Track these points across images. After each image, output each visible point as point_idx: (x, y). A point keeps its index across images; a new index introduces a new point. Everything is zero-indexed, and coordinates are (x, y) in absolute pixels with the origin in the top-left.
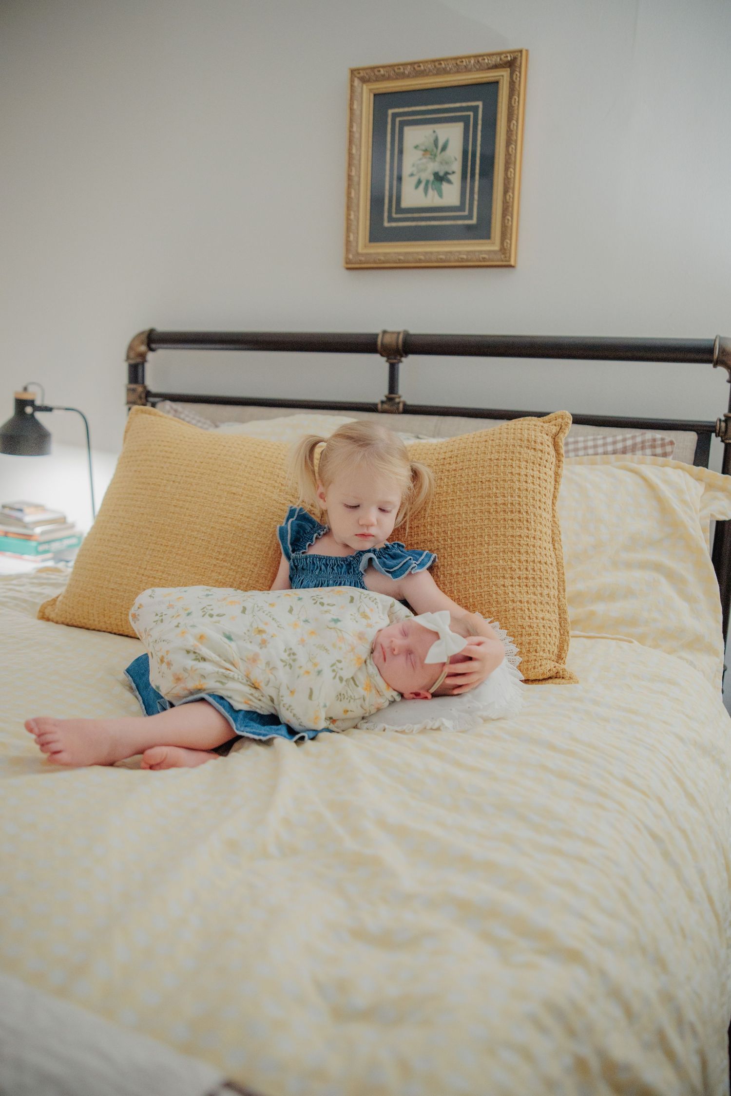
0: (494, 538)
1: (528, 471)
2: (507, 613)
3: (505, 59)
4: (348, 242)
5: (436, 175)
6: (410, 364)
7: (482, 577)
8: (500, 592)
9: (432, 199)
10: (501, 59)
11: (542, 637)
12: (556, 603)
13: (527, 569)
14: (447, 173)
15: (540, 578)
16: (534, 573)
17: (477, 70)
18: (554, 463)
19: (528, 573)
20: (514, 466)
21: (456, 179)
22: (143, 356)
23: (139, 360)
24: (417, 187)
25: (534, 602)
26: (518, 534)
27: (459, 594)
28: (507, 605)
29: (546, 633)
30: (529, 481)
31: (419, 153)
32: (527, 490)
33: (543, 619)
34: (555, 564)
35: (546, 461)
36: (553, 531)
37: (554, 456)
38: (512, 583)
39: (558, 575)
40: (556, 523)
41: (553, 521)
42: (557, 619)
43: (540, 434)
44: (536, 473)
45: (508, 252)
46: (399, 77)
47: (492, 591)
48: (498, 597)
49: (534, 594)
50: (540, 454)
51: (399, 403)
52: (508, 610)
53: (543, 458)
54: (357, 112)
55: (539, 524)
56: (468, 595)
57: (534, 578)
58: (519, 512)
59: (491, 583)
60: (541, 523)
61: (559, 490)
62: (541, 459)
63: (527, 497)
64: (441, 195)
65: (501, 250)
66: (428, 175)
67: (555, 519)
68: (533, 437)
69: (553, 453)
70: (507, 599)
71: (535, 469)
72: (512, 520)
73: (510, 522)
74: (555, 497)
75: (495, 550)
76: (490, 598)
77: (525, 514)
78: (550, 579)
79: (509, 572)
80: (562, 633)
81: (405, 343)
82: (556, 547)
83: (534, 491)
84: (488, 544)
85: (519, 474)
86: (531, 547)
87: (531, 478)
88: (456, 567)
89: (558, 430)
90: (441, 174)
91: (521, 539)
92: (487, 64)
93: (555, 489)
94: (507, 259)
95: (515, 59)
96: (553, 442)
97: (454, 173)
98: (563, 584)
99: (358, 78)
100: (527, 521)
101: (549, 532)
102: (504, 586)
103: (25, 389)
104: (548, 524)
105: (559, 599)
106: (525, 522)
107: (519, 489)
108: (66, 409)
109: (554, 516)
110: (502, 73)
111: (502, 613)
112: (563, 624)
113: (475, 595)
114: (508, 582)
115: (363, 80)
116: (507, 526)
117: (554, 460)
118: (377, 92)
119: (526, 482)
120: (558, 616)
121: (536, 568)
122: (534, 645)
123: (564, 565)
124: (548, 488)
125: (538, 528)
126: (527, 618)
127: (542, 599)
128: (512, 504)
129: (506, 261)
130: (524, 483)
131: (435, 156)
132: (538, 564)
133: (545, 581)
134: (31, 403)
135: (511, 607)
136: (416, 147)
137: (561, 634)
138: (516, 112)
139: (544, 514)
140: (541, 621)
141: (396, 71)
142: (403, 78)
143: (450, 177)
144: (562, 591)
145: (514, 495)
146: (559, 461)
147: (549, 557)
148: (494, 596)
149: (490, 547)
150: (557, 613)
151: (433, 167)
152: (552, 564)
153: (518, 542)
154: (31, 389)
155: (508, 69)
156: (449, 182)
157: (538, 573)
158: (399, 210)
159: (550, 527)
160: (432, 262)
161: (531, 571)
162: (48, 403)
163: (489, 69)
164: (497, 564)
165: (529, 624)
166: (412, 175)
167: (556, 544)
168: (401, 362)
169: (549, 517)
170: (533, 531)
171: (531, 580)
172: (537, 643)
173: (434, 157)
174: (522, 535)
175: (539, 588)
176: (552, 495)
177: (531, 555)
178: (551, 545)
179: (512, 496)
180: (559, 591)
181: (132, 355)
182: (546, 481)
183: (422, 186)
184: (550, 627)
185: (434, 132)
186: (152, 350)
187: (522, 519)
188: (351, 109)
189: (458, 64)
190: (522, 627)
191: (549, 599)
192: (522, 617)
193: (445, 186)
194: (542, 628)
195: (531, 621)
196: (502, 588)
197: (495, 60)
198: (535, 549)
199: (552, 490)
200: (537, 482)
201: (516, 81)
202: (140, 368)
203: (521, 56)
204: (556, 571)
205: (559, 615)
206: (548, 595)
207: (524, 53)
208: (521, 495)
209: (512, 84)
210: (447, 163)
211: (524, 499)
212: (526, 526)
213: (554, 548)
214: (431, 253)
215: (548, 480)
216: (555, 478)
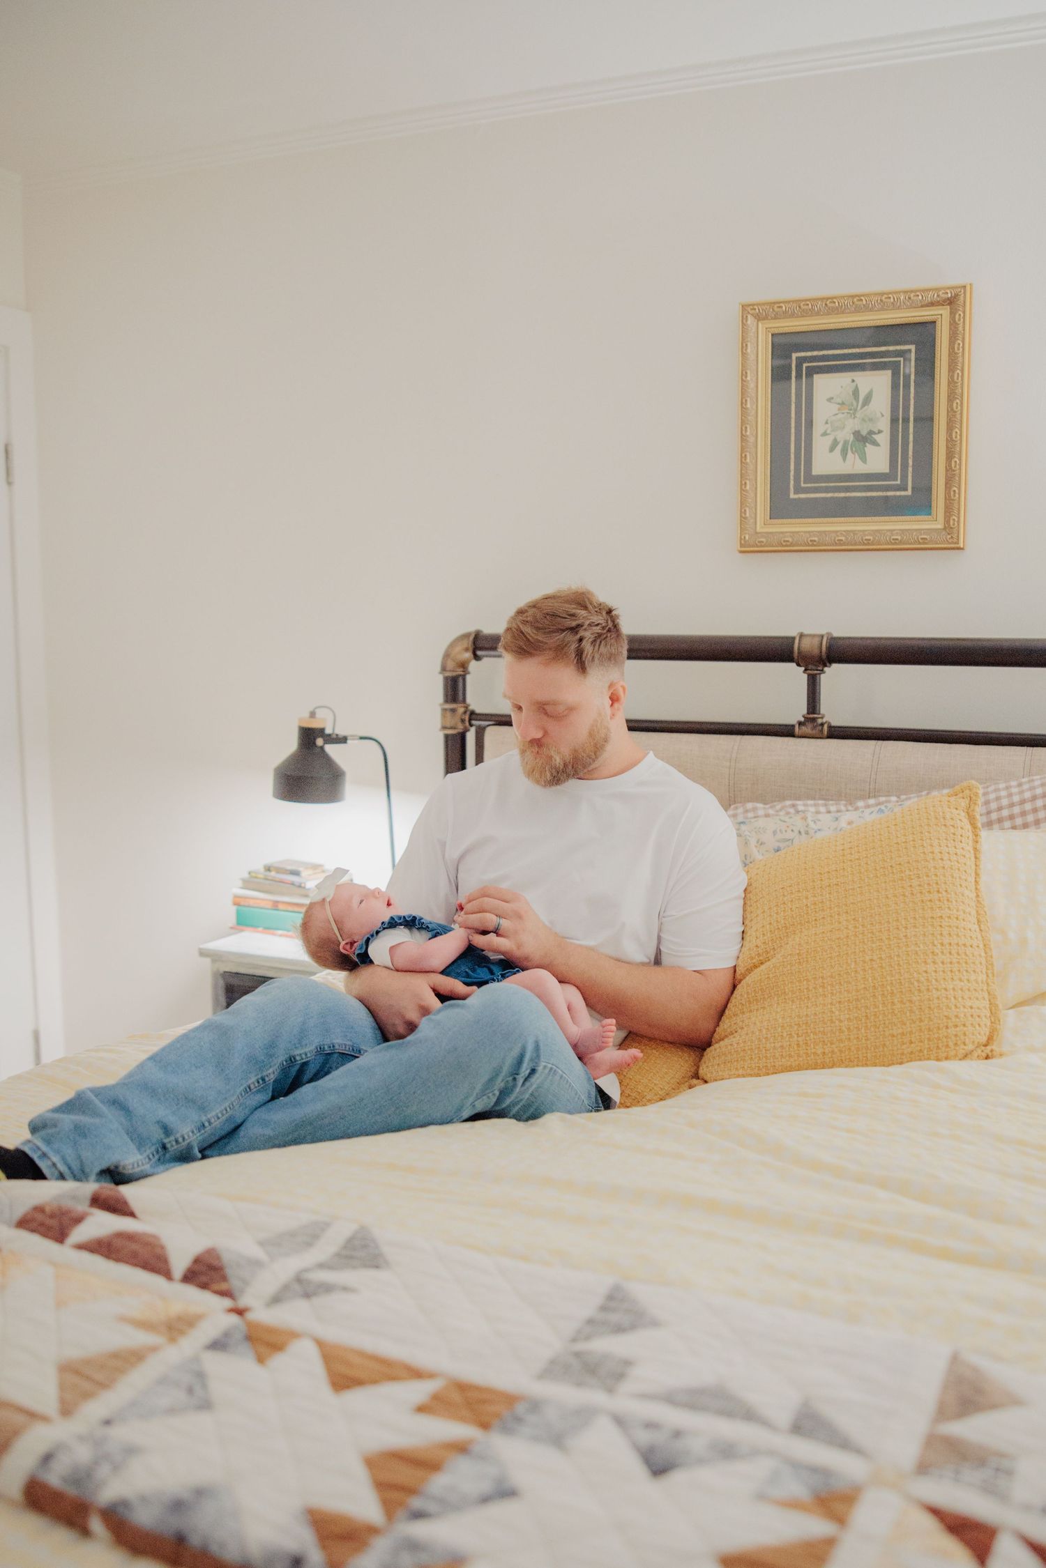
0: (912, 921)
1: (942, 848)
2: (931, 1003)
3: (946, 296)
4: (743, 518)
5: (857, 434)
6: (835, 677)
7: (901, 963)
8: (923, 979)
9: (853, 465)
10: (938, 296)
11: (970, 1027)
12: (985, 988)
13: (950, 953)
14: (871, 432)
15: (966, 963)
16: (959, 957)
17: (908, 308)
18: (971, 837)
19: (952, 957)
20: (925, 845)
21: (884, 439)
22: (464, 666)
23: (460, 672)
24: (832, 449)
25: (961, 990)
26: (939, 914)
27: (875, 981)
28: (930, 994)
29: (974, 1023)
30: (945, 858)
31: (834, 408)
32: (944, 868)
33: (971, 1008)
34: (981, 946)
35: (961, 836)
36: (977, 912)
37: (970, 831)
38: (935, 968)
39: (986, 958)
40: (981, 903)
41: (978, 901)
42: (988, 1006)
43: (948, 810)
44: (952, 850)
45: (955, 530)
46: (805, 314)
47: (913, 978)
48: (921, 985)
49: (961, 980)
50: (952, 830)
51: (822, 725)
52: (931, 999)
53: (957, 833)
54: (752, 357)
55: (961, 904)
56: (885, 983)
57: (958, 963)
58: (938, 892)
59: (912, 969)
60: (963, 903)
61: (981, 867)
62: (954, 834)
63: (944, 876)
64: (864, 459)
65: (945, 529)
66: (846, 435)
67: (979, 899)
68: (941, 814)
69: (969, 827)
70: (931, 987)
71: (949, 845)
72: (930, 901)
73: (928, 903)
74: (977, 874)
75: (913, 933)
76: (911, 986)
77: (944, 893)
78: (977, 962)
79: (931, 957)
80: (993, 1020)
81: (829, 648)
82: (982, 928)
83: (952, 869)
84: (906, 928)
85: (933, 853)
86: (955, 929)
87: (947, 855)
88: (870, 953)
89: (967, 802)
90: (864, 433)
91: (942, 920)
92: (920, 301)
93: (976, 866)
94: (955, 540)
95: (957, 295)
96: (967, 817)
97: (880, 432)
98: (992, 967)
99: (752, 315)
100: (948, 900)
101: (974, 912)
102: (926, 972)
103: (313, 715)
104: (973, 904)
105: (988, 984)
106: (945, 902)
107: (935, 868)
108: (361, 738)
109: (978, 896)
110: (940, 312)
111: (926, 1002)
112: (993, 1011)
113: (894, 982)
114: (931, 968)
115: (759, 318)
116: (926, 908)
117: (970, 834)
118: (776, 331)
119: (942, 859)
120: (988, 1002)
121: (960, 952)
122: (962, 1037)
123: (992, 946)
124: (968, 863)
125: (961, 908)
126: (953, 1007)
127: (970, 985)
128: (929, 884)
129: (953, 543)
130: (940, 861)
131: (856, 410)
132: (963, 947)
133: (972, 965)
134: (321, 732)
135: (935, 996)
136: (830, 400)
137: (992, 1023)
138: (960, 359)
139: (967, 892)
140: (969, 1010)
141: (803, 307)
142: (811, 316)
143: (877, 437)
144: (990, 975)
145: (930, 874)
146: (976, 836)
147: (975, 940)
148: (916, 984)
149: (908, 931)
150: (987, 1000)
151: (852, 425)
152: (978, 946)
153: (939, 923)
154: (320, 714)
155: (948, 307)
156: (875, 443)
157: (964, 957)
158: (810, 477)
159: (975, 907)
160: (855, 544)
161: (956, 956)
162: (340, 732)
163: (922, 306)
164: (918, 949)
165: (955, 1014)
166: (825, 434)
167: (982, 926)
168: (824, 673)
169: (973, 895)
170: (955, 911)
171: (956, 965)
172: (965, 1034)
173: (853, 413)
174: (944, 916)
175: (965, 973)
176: (974, 872)
177: (955, 937)
178: (976, 926)
179: (928, 876)
180: (988, 976)
181: (450, 665)
182: (964, 856)
183: (839, 447)
184: (979, 1016)
185: (853, 381)
186: (477, 658)
187: (941, 899)
188: (744, 354)
189: (884, 300)
190: (947, 1017)
191: (977, 985)
192: (948, 1007)
193: (869, 448)
194: (970, 1018)
195: (958, 1010)
196: (925, 974)
197: (930, 297)
198: (958, 930)
199: (974, 867)
200: (954, 858)
201: (959, 322)
202: (461, 680)
203: (965, 293)
204: (983, 954)
205: (990, 1001)
206: (976, 981)
207: (968, 288)
208: (938, 874)
209: (953, 325)
210: (871, 420)
211: (941, 877)
212: (947, 906)
213: (981, 930)
214: (854, 532)
215: (967, 856)
216: (975, 854)
